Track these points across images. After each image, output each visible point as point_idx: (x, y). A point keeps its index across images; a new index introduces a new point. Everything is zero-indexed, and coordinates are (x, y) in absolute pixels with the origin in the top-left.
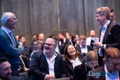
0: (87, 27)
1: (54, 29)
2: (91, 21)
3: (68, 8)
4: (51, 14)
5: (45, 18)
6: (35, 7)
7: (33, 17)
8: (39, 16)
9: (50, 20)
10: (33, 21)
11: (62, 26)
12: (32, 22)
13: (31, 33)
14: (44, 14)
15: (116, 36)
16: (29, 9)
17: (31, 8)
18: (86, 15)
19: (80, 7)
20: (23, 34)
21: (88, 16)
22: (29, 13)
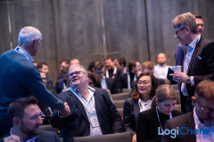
0: (152, 48)
1: (97, 52)
2: (158, 38)
3: (120, 16)
4: (90, 26)
5: (81, 33)
6: (64, 14)
7: (61, 32)
8: (71, 31)
9: (90, 36)
10: (61, 38)
11: (110, 47)
12: (58, 41)
13: (56, 58)
14: (79, 26)
15: (211, 62)
16: (53, 18)
17: (56, 16)
18: (150, 28)
19: (139, 14)
20: (43, 61)
21: (154, 30)
22: (54, 24)
